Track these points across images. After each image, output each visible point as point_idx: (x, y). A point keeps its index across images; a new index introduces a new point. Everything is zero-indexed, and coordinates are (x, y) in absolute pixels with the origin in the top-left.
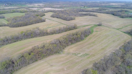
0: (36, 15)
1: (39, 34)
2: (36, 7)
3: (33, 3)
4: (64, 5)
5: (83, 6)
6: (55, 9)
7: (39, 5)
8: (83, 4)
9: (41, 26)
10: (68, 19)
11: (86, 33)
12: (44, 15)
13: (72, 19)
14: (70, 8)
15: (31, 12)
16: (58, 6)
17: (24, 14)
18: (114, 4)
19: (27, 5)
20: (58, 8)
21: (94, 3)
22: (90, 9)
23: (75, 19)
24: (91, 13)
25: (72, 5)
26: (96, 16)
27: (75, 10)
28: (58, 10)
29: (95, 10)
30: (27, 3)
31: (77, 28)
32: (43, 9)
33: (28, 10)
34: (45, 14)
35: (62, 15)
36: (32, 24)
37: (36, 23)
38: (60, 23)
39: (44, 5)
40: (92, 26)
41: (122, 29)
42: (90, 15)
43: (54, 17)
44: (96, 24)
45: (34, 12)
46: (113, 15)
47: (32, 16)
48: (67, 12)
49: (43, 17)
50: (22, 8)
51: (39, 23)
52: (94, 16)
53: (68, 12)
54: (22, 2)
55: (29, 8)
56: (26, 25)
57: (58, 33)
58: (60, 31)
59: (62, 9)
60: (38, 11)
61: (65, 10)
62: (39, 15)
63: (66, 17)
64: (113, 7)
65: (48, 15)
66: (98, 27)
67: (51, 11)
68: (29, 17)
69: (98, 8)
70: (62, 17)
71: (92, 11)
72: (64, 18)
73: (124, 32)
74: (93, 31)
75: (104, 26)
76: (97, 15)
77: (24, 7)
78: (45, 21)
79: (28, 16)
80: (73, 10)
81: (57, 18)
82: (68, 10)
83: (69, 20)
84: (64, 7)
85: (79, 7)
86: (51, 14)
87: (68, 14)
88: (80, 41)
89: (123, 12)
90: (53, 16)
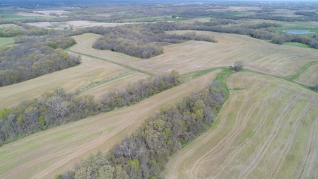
0: (49, 45)
2: (45, 19)
3: (36, 9)
4: (122, 13)
5: (168, 14)
6: (99, 24)
7: (54, 15)
8: (168, 10)
9: (66, 80)
10: (145, 53)
12: (74, 43)
13: (155, 53)
14: (138, 19)
15: (34, 34)
16: (107, 15)
19: (20, 14)
20: (106, 21)
21: (191, 6)
22: (191, 22)
23: (162, 53)
25: (141, 12)
26: (213, 42)
27: (154, 27)
28: (111, 28)
29: (204, 24)
30: (19, 8)
31: (179, 82)
32: (67, 26)
33: (22, 29)
34: (76, 38)
35: (125, 41)
36: (38, 75)
37: (50, 71)
38: (126, 67)
39: (68, 12)
40: (219, 71)
41: (300, 78)
42: (196, 39)
43: (102, 49)
44: (227, 65)
45: (41, 34)
46: (252, 36)
47: (38, 47)
48: (134, 31)
49: (72, 48)
50: (6, 23)
51: (60, 69)
52: (208, 41)
53: (138, 32)
54: (6, 6)
55: (27, 22)
56: (20, 79)
57: (128, 105)
58: (132, 97)
59: (120, 24)
60: (53, 32)
61: (129, 27)
62: (58, 43)
63: (138, 49)
65: (84, 44)
67: (91, 31)
68: (26, 52)
69: (206, 20)
70: (127, 48)
71: (197, 26)
72: (134, 52)
73: (311, 88)
74: (228, 90)
75: (248, 70)
76: (216, 39)
77: (11, 19)
78: (78, 63)
79: (23, 47)
80: (148, 25)
81: (113, 50)
82: (136, 26)
83: (148, 57)
84: (124, 17)
85: (160, 19)
86: (94, 38)
87: (138, 36)
90: (98, 46)
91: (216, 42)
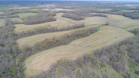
0: (48, 15)
1: (50, 30)
2: (47, 8)
3: (44, 4)
4: (76, 6)
5: (95, 7)
6: (66, 10)
7: (50, 6)
8: (96, 5)
9: (52, 24)
10: (78, 18)
11: (92, 31)
12: (56, 15)
13: (81, 19)
14: (81, 9)
15: (43, 12)
16: (70, 7)
17: (36, 14)
18: (129, 5)
19: (39, 6)
20: (69, 9)
21: (107, 4)
22: (102, 10)
23: (84, 19)
24: (102, 14)
25: (83, 6)
26: (106, 17)
27: (86, 11)
28: (69, 11)
29: (107, 11)
30: (39, 4)
31: (84, 27)
32: (55, 10)
33: (40, 10)
34: (56, 14)
35: (72, 15)
36: (44, 22)
37: (47, 22)
38: (70, 22)
39: (56, 5)
40: (100, 25)
41: (128, 29)
42: (100, 16)
43: (64, 17)
44: (104, 24)
45: (46, 12)
46: (124, 16)
47: (44, 15)
48: (77, 12)
49: (55, 17)
50: (34, 8)
51: (50, 21)
52: (104, 17)
53: (79, 13)
54: (34, 3)
55: (41, 8)
56: (39, 23)
57: (67, 30)
58: (69, 29)
59: (73, 10)
60: (49, 12)
61: (76, 11)
62: (51, 15)
63: (75, 17)
64: (127, 8)
65: (59, 16)
66: (105, 26)
67: (62, 12)
68: (41, 16)
69: (110, 10)
70: (72, 17)
71: (103, 12)
72: (74, 18)
73: (129, 31)
74: (99, 30)
75: (111, 25)
76: (108, 16)
77: (36, 7)
78: (56, 20)
79: (40, 15)
80: (84, 11)
81: (67, 18)
82: (79, 11)
83: (78, 20)
84: (76, 8)
85: (90, 8)
86: (62, 14)
87: (78, 14)
88: (85, 37)
89: (135, 13)
91: (108, 17)
